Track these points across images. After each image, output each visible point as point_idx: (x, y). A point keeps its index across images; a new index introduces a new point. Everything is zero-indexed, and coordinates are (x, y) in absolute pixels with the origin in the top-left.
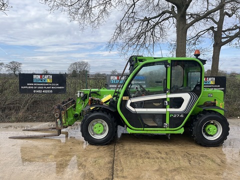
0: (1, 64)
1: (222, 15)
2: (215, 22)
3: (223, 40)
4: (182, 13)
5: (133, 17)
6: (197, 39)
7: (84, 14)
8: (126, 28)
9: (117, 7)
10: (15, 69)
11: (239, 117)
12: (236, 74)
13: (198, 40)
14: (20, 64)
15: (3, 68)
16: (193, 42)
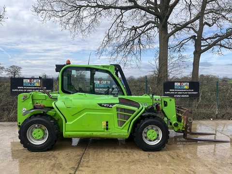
0: (2, 68)
1: (202, 25)
2: (196, 32)
3: (202, 48)
4: (163, 23)
5: (122, 26)
6: (181, 46)
7: (75, 23)
8: (116, 36)
9: (107, 17)
10: (15, 73)
11: (212, 119)
12: (228, 79)
13: (182, 48)
14: (19, 68)
15: (4, 72)
16: (178, 49)
